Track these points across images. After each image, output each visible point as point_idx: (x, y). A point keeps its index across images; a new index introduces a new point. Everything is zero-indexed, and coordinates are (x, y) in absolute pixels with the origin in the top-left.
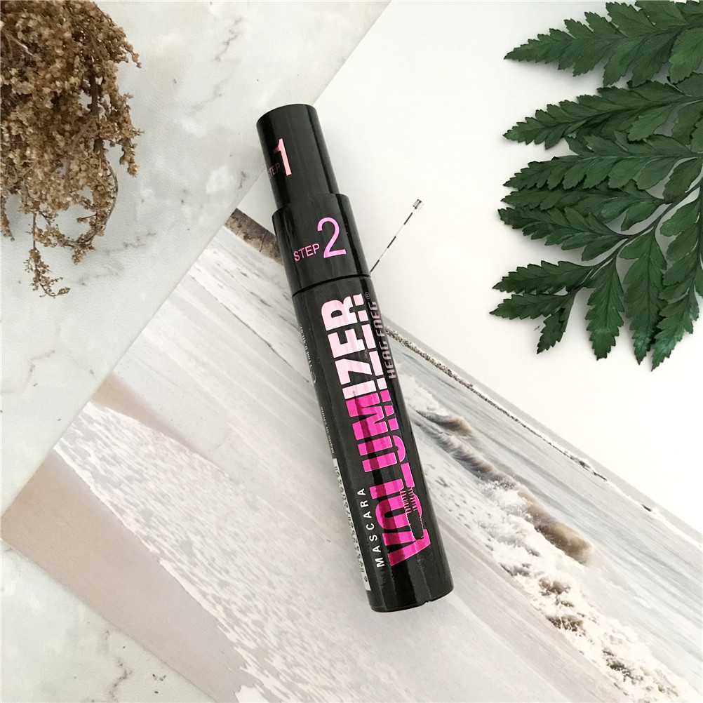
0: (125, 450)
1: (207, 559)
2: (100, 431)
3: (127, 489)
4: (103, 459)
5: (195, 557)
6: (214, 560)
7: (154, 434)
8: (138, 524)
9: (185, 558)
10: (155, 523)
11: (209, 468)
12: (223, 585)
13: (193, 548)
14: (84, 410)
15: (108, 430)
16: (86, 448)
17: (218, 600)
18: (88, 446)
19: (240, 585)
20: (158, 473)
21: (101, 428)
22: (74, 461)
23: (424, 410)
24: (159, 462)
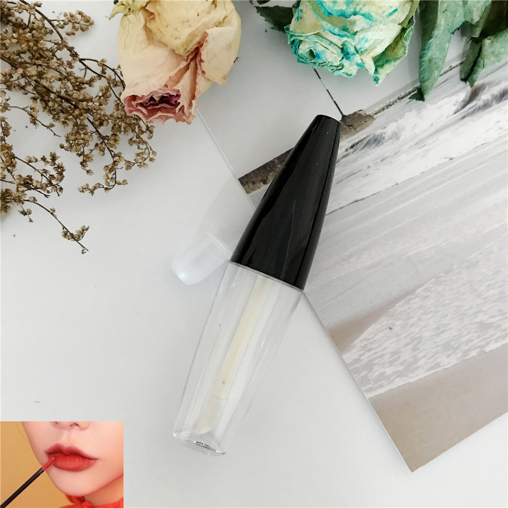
0: (391, 344)
1: (498, 315)
2: (369, 356)
3: (422, 354)
4: (391, 363)
5: (493, 323)
6: (501, 310)
7: (388, 316)
8: (452, 357)
9: (491, 331)
10: (456, 343)
11: (431, 286)
13: (486, 322)
14: (347, 362)
15: (370, 350)
16: (377, 373)
18: (376, 371)
20: (419, 326)
21: (367, 354)
22: (383, 386)
23: (455, 108)
24: (412, 321)
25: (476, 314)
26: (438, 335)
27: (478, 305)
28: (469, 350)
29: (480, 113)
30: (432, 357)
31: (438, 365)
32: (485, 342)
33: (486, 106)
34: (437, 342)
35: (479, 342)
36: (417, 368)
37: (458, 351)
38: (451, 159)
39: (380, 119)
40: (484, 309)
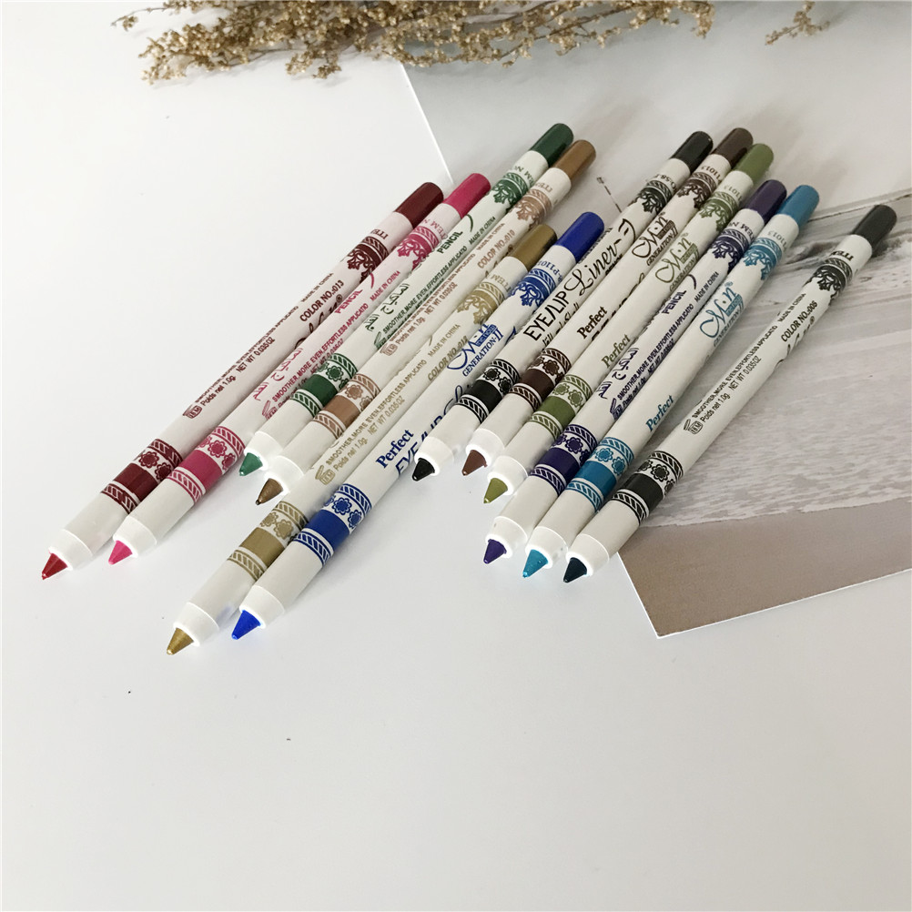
1: (827, 473)
5: (818, 481)
6: (831, 469)
8: (747, 508)
9: (813, 490)
12: (864, 474)
13: (808, 478)
17: (878, 487)
19: (874, 462)
25: (792, 466)
26: (731, 479)
27: (797, 456)
28: (777, 505)
30: (716, 502)
31: (725, 513)
32: (804, 500)
34: (726, 487)
35: (796, 498)
36: (693, 510)
37: (758, 503)
40: (806, 462)
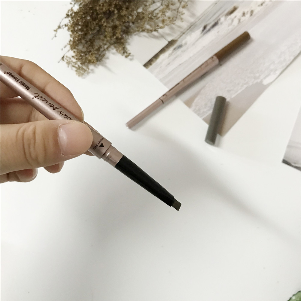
0: (204, 102)
2: (198, 107)
4: (205, 108)
7: (200, 95)
16: (202, 111)
22: (205, 115)
23: (200, 33)
29: (208, 33)
33: (209, 30)
38: (204, 47)
39: (179, 40)
